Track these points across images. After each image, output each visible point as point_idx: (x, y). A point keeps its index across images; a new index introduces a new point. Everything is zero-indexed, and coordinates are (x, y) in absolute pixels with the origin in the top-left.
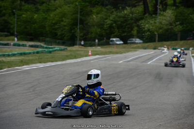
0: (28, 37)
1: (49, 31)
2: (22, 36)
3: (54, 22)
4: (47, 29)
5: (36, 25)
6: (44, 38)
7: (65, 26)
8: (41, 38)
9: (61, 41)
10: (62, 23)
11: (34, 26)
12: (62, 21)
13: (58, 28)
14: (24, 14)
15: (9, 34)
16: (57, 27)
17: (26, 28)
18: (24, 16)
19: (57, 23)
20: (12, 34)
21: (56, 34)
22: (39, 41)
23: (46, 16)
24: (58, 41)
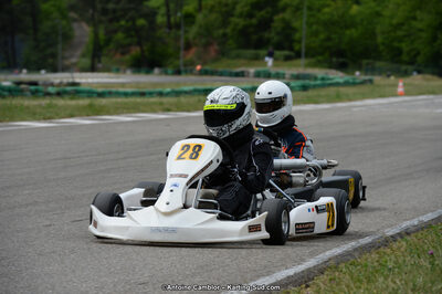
0: (334, 60)
1: (383, 44)
2: (320, 58)
3: (395, 21)
4: (380, 39)
5: (353, 30)
6: (371, 61)
7: (421, 30)
8: (365, 62)
9: (410, 68)
10: (415, 24)
11: (348, 32)
12: (414, 18)
13: (405, 36)
14: (328, 6)
15: (292, 54)
16: (400, 33)
17: (329, 39)
18: (326, 10)
19: (402, 24)
20: (298, 55)
21: (400, 52)
22: (360, 69)
23: (378, 9)
24: (404, 68)
